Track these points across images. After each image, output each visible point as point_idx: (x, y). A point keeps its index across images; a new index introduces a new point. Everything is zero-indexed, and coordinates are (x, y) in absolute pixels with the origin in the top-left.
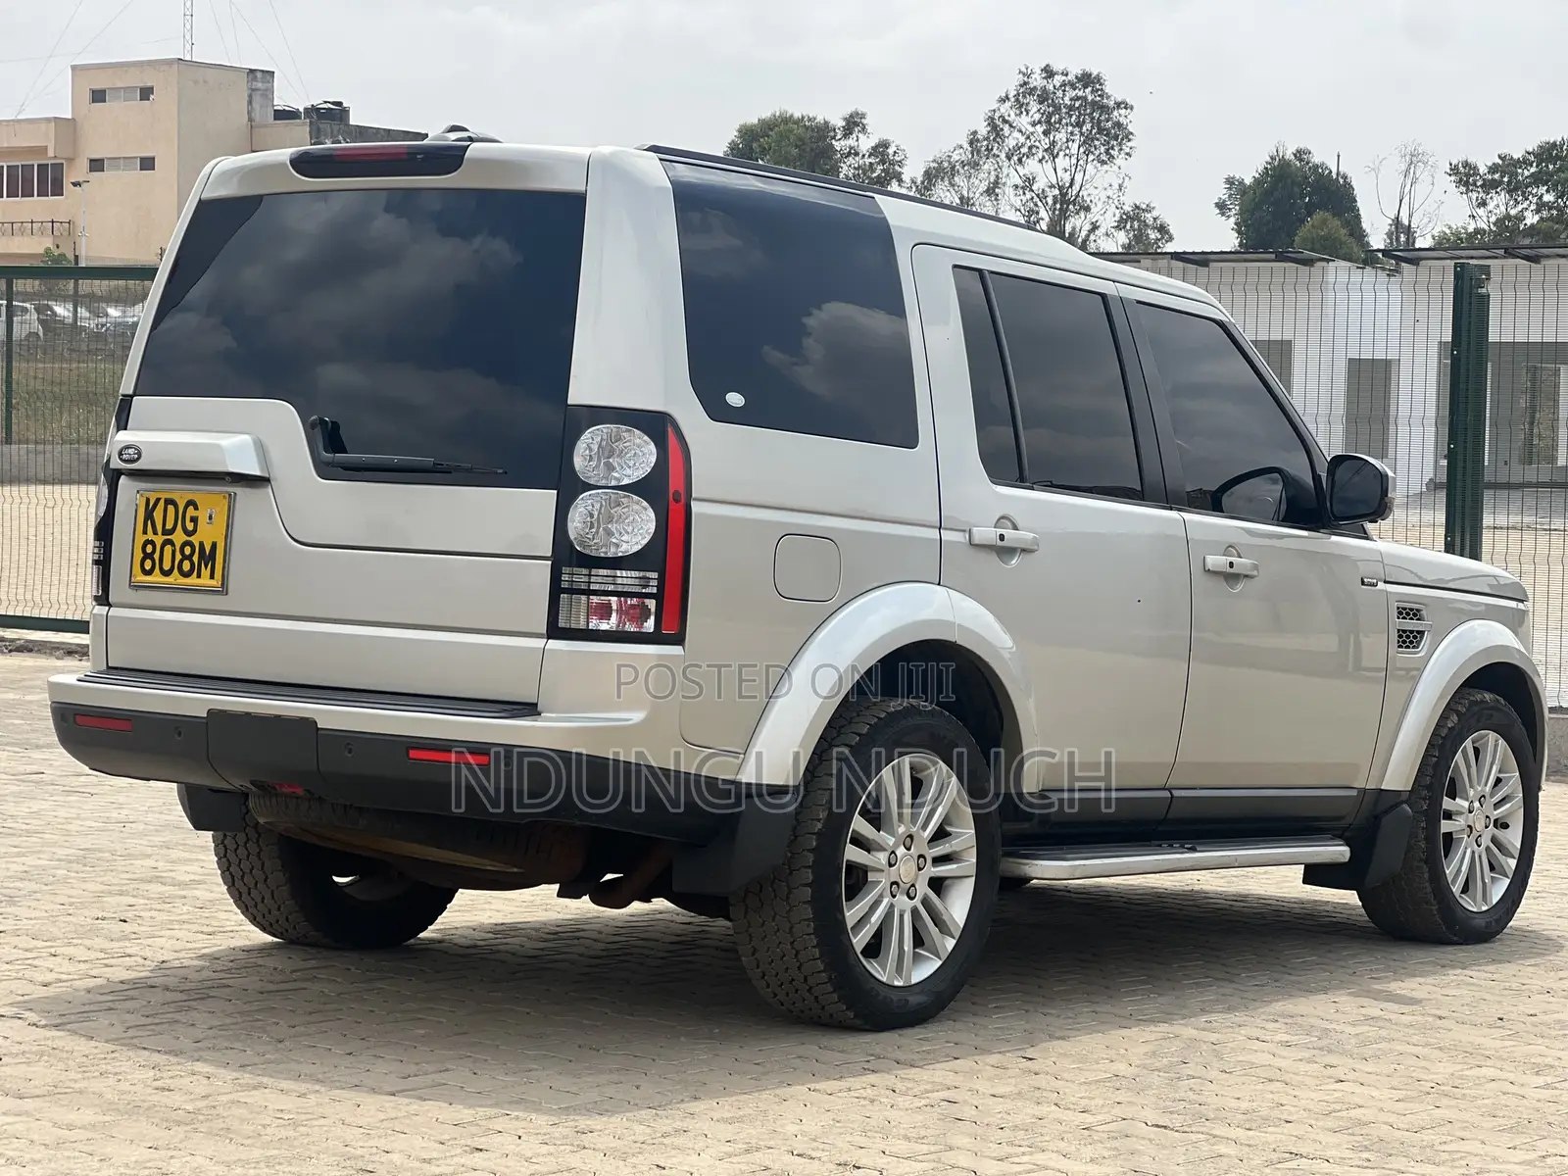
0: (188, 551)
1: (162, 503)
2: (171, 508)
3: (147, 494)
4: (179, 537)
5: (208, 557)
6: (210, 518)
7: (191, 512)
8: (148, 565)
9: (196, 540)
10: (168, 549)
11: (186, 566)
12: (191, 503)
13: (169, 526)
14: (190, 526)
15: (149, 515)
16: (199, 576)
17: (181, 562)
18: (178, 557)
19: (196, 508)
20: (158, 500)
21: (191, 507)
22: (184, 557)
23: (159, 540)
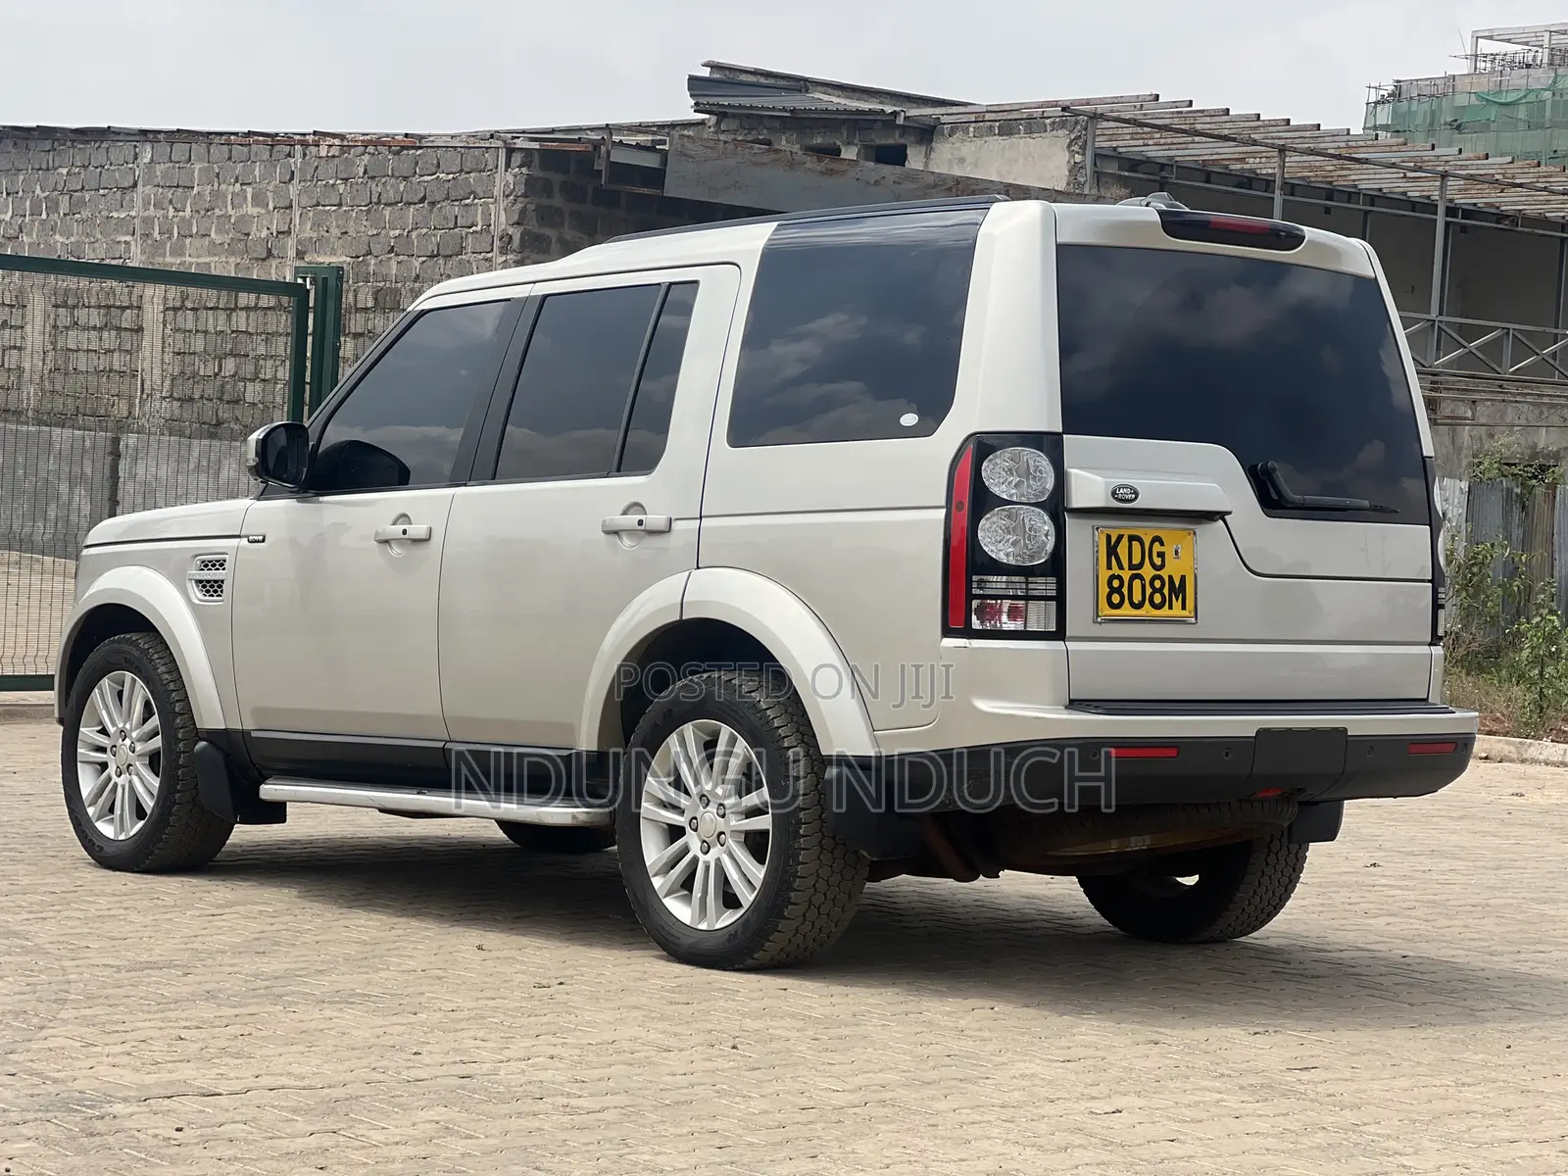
0: (1157, 584)
1: (1125, 540)
2: (1136, 545)
3: (1109, 531)
4: (1147, 572)
5: (1178, 590)
6: (1177, 553)
7: (1157, 547)
8: (1116, 599)
9: (1164, 574)
10: (1137, 583)
11: (1157, 599)
12: (1157, 539)
13: (1136, 561)
14: (1158, 561)
15: (1112, 551)
16: (1171, 607)
17: (1152, 596)
18: (1149, 591)
19: (1162, 544)
20: (1120, 538)
21: (1157, 544)
22: (1155, 590)
23: (1126, 575)
